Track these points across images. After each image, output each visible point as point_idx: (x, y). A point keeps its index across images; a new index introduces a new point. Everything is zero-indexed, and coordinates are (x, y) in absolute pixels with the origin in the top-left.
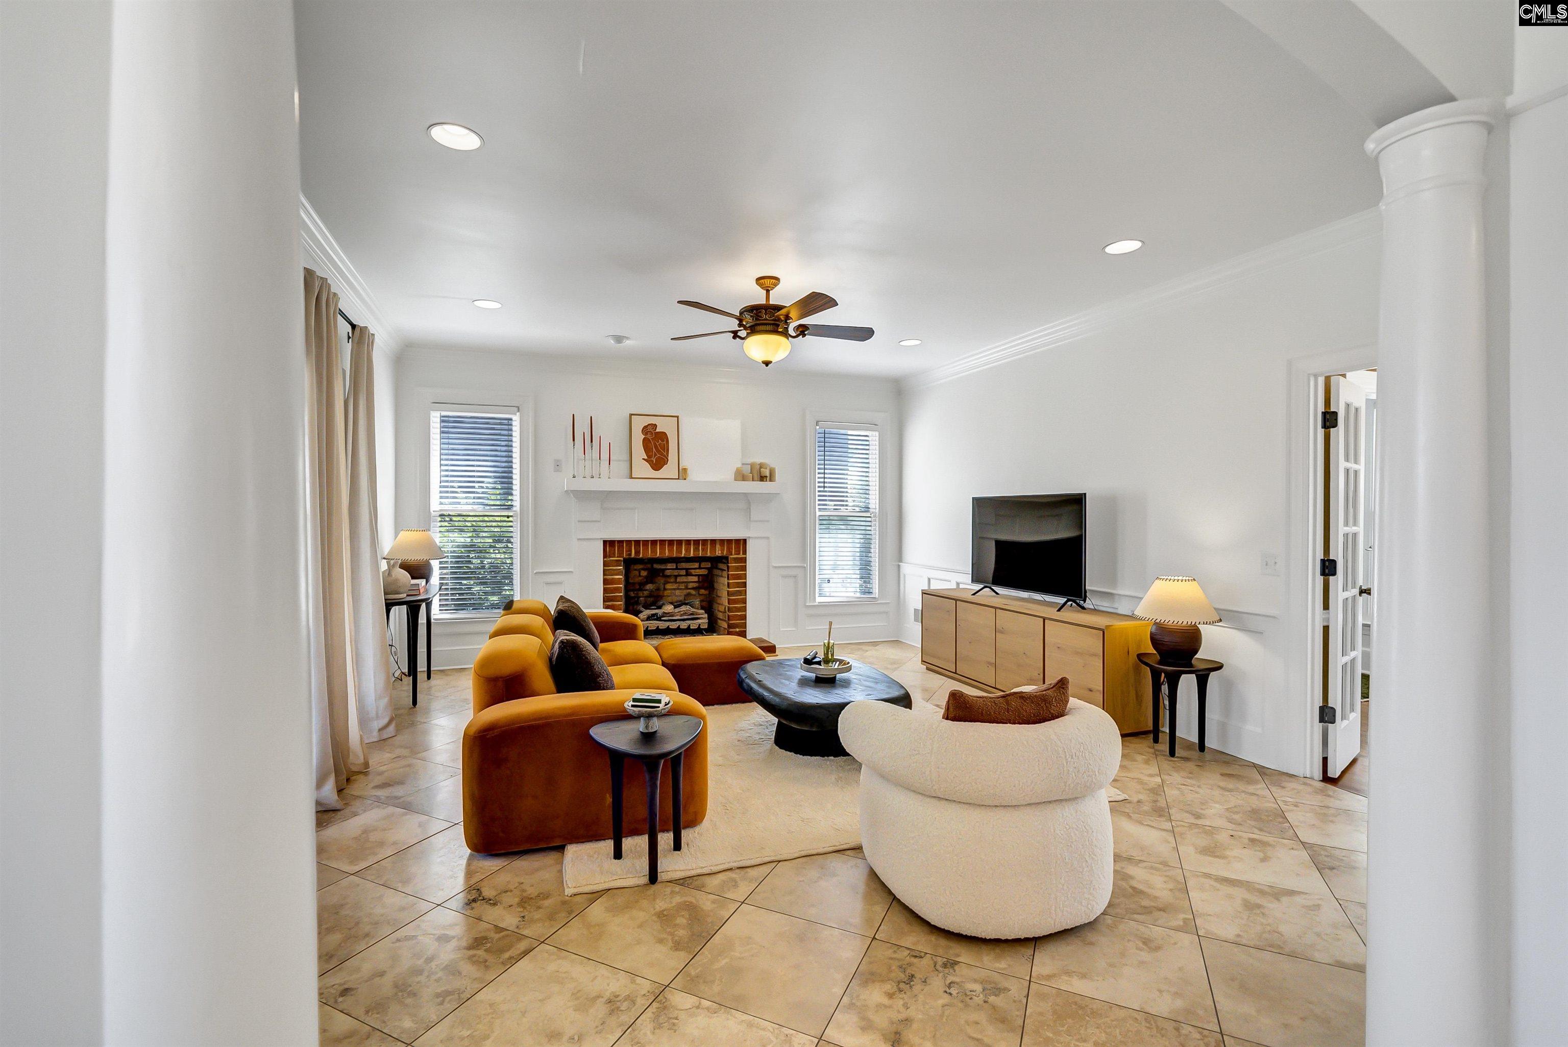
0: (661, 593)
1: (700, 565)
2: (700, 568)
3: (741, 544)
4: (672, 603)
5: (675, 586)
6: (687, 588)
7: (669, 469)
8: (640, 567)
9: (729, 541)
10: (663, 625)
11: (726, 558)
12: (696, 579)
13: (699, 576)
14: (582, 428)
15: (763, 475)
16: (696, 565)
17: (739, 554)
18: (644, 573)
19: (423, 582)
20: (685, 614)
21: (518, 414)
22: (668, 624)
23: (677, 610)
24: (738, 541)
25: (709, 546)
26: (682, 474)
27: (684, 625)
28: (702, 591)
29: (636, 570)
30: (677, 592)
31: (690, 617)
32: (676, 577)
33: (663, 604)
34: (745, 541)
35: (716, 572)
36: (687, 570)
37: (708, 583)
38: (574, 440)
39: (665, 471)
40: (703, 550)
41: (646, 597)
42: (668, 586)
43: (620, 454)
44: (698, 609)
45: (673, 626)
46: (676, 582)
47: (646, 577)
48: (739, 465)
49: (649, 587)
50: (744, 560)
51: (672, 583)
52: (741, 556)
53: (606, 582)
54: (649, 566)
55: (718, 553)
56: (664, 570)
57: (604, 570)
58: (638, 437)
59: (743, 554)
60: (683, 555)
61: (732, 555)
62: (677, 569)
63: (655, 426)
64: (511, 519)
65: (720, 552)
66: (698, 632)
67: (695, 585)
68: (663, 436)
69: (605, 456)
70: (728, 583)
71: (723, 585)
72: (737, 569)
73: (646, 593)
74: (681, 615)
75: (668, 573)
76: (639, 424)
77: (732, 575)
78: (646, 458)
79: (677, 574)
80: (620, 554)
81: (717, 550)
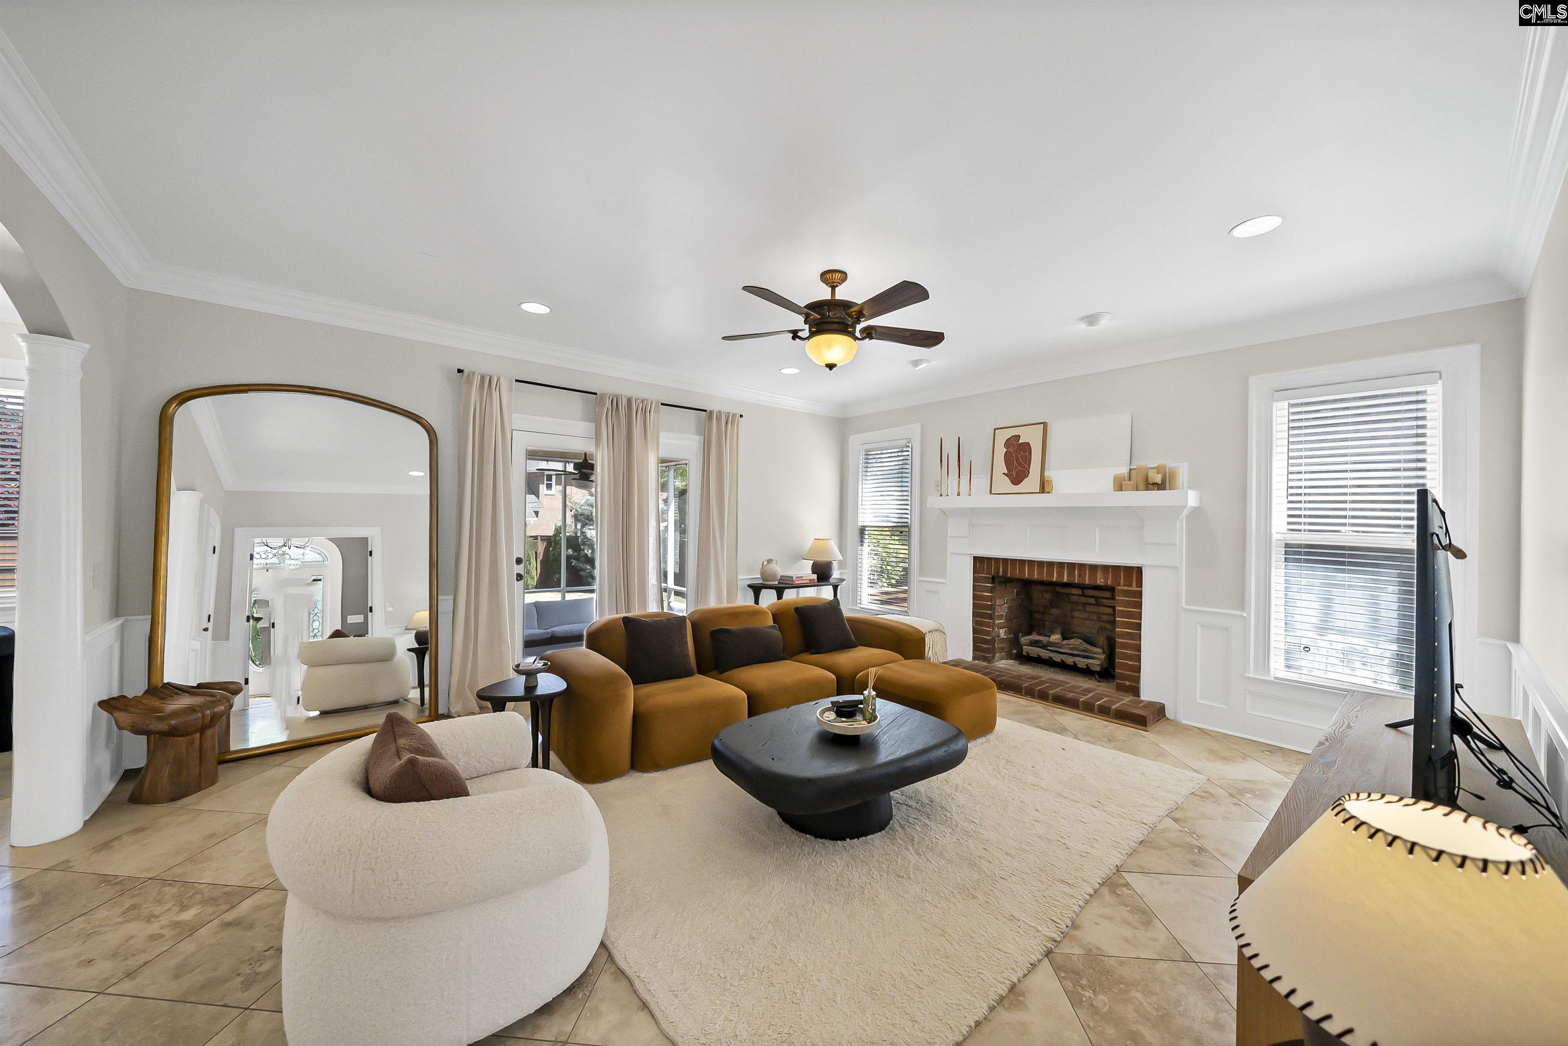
3: (1135, 574)
4: (1063, 632)
5: (1084, 615)
7: (1032, 481)
8: (1042, 588)
9: (1116, 569)
10: (1044, 654)
11: (1112, 589)
14: (950, 449)
15: (1159, 481)
17: (1131, 585)
18: (1047, 596)
19: (813, 577)
20: (1075, 648)
22: (1052, 655)
23: (1065, 642)
24: (1129, 570)
25: (1087, 571)
26: (1044, 487)
27: (1069, 660)
31: (1080, 652)
33: (1057, 632)
34: (1139, 570)
36: (1096, 598)
38: (941, 461)
39: (1025, 485)
40: (1080, 576)
41: (1052, 622)
42: (1076, 614)
44: (1097, 647)
45: (1057, 658)
46: (1085, 611)
48: (1123, 470)
49: (1054, 611)
50: (1140, 594)
51: (1079, 610)
52: (1134, 588)
53: (975, 597)
54: (1051, 588)
55: (1100, 581)
56: (1068, 594)
57: (974, 586)
58: (1001, 451)
59: (1137, 586)
60: (1054, 580)
61: (1120, 586)
62: (1083, 595)
63: (1019, 436)
65: (1102, 580)
66: (1087, 672)
68: (1027, 447)
70: (1117, 620)
71: (1116, 623)
72: (1128, 604)
73: (1051, 618)
74: (1071, 649)
75: (1074, 598)
76: (1003, 437)
77: (1120, 611)
78: (1006, 472)
80: (989, 570)
81: (1099, 577)
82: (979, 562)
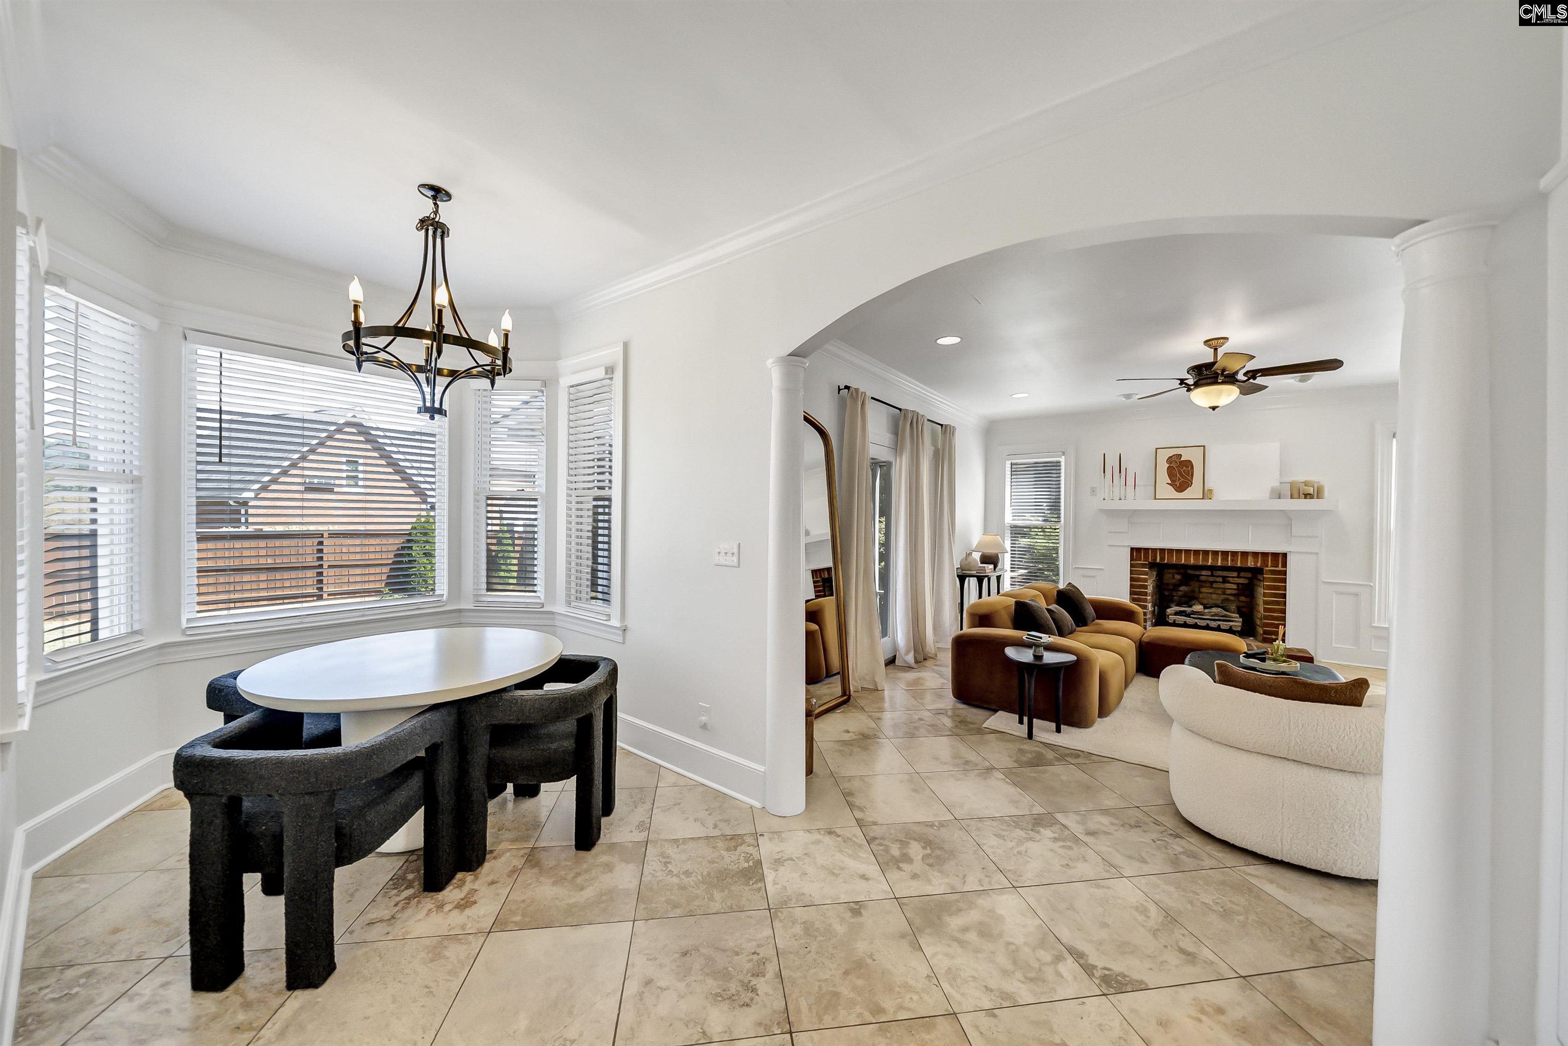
0: (1196, 595)
1: (1239, 574)
2: (1239, 577)
3: (1281, 558)
4: (1202, 604)
5: (1211, 591)
6: (1224, 593)
7: (1195, 490)
8: (1172, 571)
9: (1265, 555)
10: (1190, 621)
11: (1261, 570)
12: (1235, 587)
13: (1238, 584)
14: (1112, 462)
15: (1309, 492)
16: (1235, 574)
17: (1277, 566)
18: (1178, 577)
19: (991, 566)
20: (1216, 615)
21: (1063, 457)
22: (1197, 621)
23: (1206, 611)
24: (1275, 555)
25: (1239, 558)
26: (1207, 494)
27: (1214, 624)
28: (1242, 598)
29: (1169, 573)
30: (1214, 596)
31: (1221, 618)
32: (1212, 583)
33: (1194, 604)
34: (1285, 555)
35: (1256, 582)
36: (1224, 578)
37: (1248, 591)
38: (1104, 472)
39: (1186, 494)
40: (1232, 561)
41: (1181, 596)
42: (1203, 590)
43: (1145, 480)
44: (1234, 613)
45: (1202, 622)
46: (1212, 587)
47: (1180, 580)
48: (1277, 484)
50: (1285, 573)
51: (1206, 587)
52: (1280, 568)
53: (1132, 579)
54: (1182, 571)
55: (1250, 563)
56: (1199, 575)
57: (1131, 570)
58: (1163, 467)
59: (1282, 567)
60: (1209, 564)
61: (1267, 567)
62: (1212, 575)
63: (1181, 455)
64: (1057, 531)
65: (1253, 564)
67: (1234, 592)
68: (1189, 464)
69: (1130, 482)
70: (1264, 592)
71: (1262, 594)
72: (1275, 580)
73: (1180, 593)
74: (1212, 616)
75: (1203, 578)
76: (1163, 456)
77: (1266, 585)
78: (1170, 482)
79: (1213, 580)
80: (1146, 558)
81: (1249, 561)
82: (1136, 552)
